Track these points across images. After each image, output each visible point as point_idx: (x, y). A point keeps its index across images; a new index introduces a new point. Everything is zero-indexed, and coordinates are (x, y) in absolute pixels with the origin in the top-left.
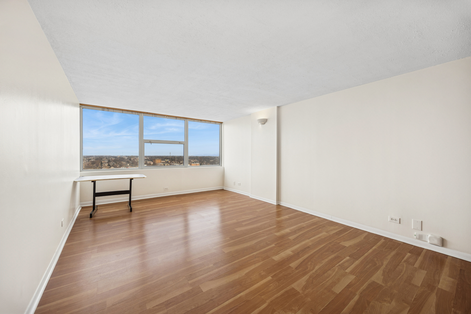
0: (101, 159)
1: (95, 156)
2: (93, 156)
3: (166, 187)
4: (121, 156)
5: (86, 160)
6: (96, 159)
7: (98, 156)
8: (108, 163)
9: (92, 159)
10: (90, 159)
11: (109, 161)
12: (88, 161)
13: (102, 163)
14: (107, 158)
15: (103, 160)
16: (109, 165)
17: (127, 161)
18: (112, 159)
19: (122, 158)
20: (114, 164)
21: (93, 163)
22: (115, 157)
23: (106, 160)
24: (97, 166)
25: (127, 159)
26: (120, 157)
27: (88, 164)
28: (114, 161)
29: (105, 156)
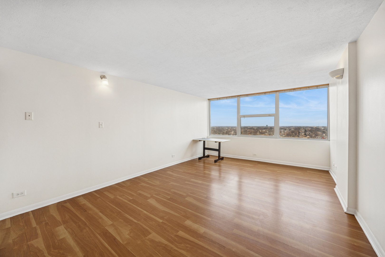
0: (299, 129)
1: (294, 127)
2: (293, 127)
3: (255, 153)
4: (317, 126)
5: (288, 130)
6: (295, 129)
7: (297, 127)
8: (304, 132)
9: (292, 129)
10: (291, 129)
11: (306, 131)
12: (289, 131)
13: (299, 132)
14: (304, 128)
15: (301, 130)
16: (305, 134)
17: (323, 131)
18: (308, 129)
19: (318, 128)
20: (310, 134)
21: (293, 132)
22: (312, 128)
23: (303, 130)
24: (296, 134)
25: (324, 129)
26: (316, 128)
27: (289, 133)
28: (311, 131)
29: (303, 127)
